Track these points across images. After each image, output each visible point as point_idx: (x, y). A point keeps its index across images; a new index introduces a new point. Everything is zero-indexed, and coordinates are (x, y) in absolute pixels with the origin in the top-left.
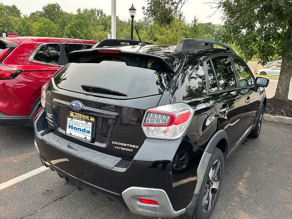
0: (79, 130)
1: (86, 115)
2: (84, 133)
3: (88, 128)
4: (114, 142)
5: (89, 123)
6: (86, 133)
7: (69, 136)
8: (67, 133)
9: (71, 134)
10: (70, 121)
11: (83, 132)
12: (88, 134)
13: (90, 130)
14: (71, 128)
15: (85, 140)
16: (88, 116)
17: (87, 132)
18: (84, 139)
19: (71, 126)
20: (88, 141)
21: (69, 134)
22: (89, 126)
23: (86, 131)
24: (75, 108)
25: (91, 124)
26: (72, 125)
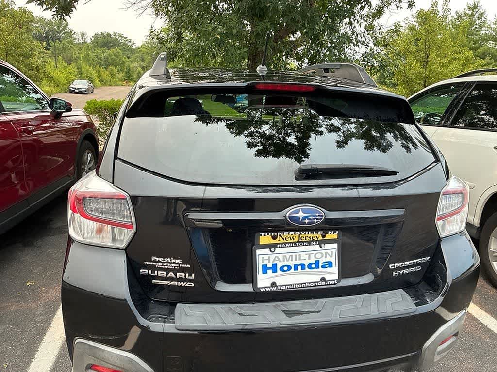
0: (300, 267)
1: (314, 230)
2: (315, 270)
3: (326, 257)
4: (393, 265)
5: (328, 246)
6: (321, 269)
7: (268, 291)
8: (259, 286)
9: (274, 284)
10: (266, 257)
11: (313, 268)
12: (329, 270)
13: (334, 259)
14: (270, 272)
15: (324, 283)
16: (319, 232)
17: (323, 267)
18: (321, 283)
19: (270, 265)
20: (333, 282)
21: (270, 285)
22: (329, 252)
23: (321, 265)
24: (307, 221)
25: (335, 246)
26: (275, 263)
